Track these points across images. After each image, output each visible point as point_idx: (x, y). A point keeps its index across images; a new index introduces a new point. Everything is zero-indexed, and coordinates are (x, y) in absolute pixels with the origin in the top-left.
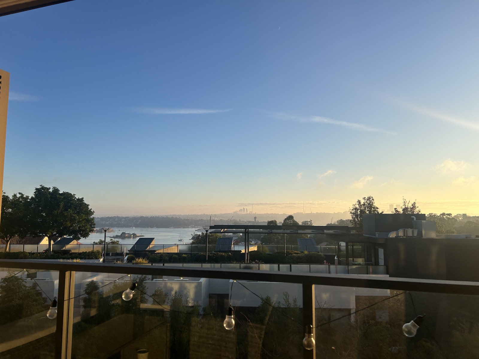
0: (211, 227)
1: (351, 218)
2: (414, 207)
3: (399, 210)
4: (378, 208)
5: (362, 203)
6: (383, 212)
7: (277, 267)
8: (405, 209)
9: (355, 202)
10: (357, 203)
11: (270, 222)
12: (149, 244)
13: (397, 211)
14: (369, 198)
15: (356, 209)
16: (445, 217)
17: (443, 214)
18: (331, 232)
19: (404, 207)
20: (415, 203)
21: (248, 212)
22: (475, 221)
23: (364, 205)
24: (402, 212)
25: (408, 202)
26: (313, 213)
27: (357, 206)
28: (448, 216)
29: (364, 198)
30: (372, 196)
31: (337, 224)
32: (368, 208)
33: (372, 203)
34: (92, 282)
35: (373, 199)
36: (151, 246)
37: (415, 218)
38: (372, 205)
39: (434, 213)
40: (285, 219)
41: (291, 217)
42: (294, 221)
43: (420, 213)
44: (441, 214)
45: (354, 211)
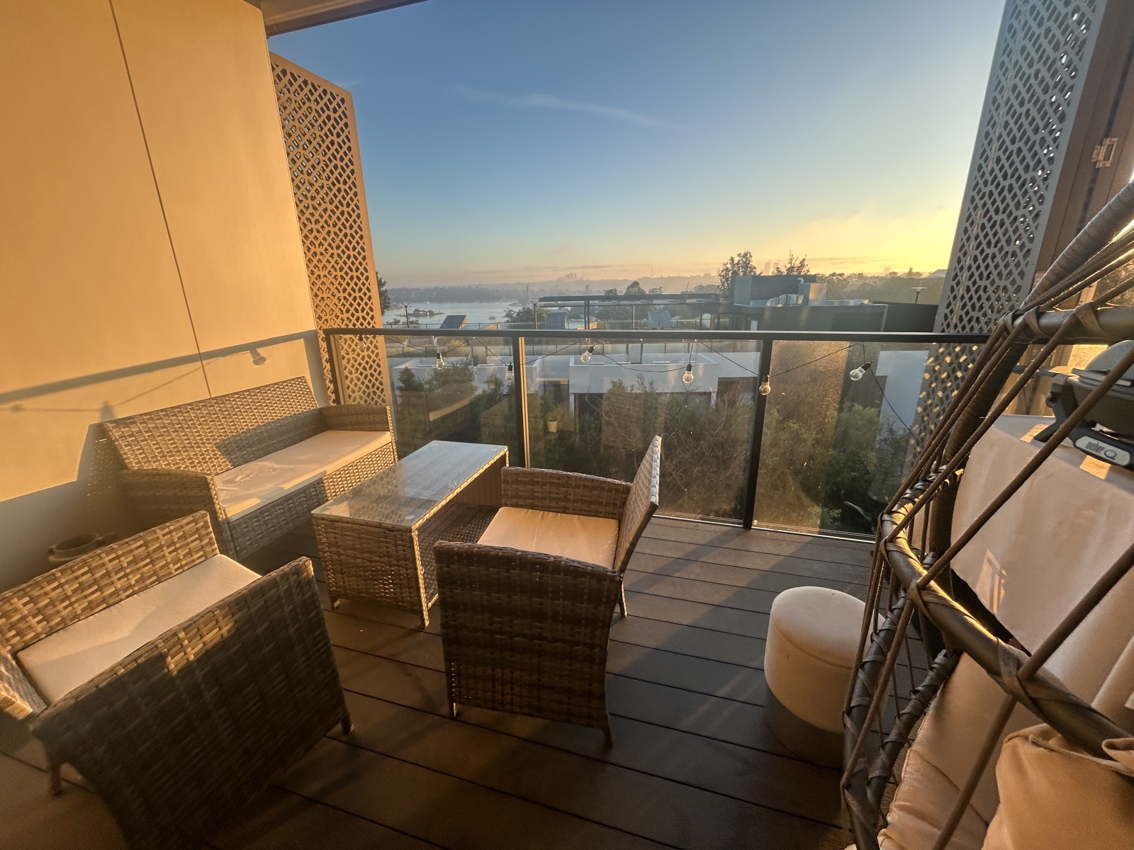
0: (541, 300)
1: (719, 283)
2: (802, 265)
3: (782, 271)
4: (755, 268)
5: (736, 262)
6: (761, 273)
7: (626, 348)
8: (791, 269)
9: (727, 260)
10: (729, 262)
11: (608, 292)
12: (461, 323)
13: (779, 271)
14: (745, 255)
15: (727, 270)
16: (835, 278)
17: (834, 275)
18: (694, 301)
19: (789, 266)
20: (804, 260)
21: (578, 279)
22: (872, 283)
23: (738, 264)
24: (785, 273)
25: (796, 258)
26: (663, 276)
27: (729, 266)
28: (840, 278)
29: (739, 255)
30: (749, 251)
31: (694, 291)
32: (742, 268)
33: (749, 261)
34: (407, 369)
35: (751, 256)
36: (463, 325)
37: (803, 280)
38: (749, 263)
39: (821, 273)
40: (629, 287)
41: (635, 284)
42: (640, 289)
43: (808, 274)
44: (831, 275)
45: (724, 272)
